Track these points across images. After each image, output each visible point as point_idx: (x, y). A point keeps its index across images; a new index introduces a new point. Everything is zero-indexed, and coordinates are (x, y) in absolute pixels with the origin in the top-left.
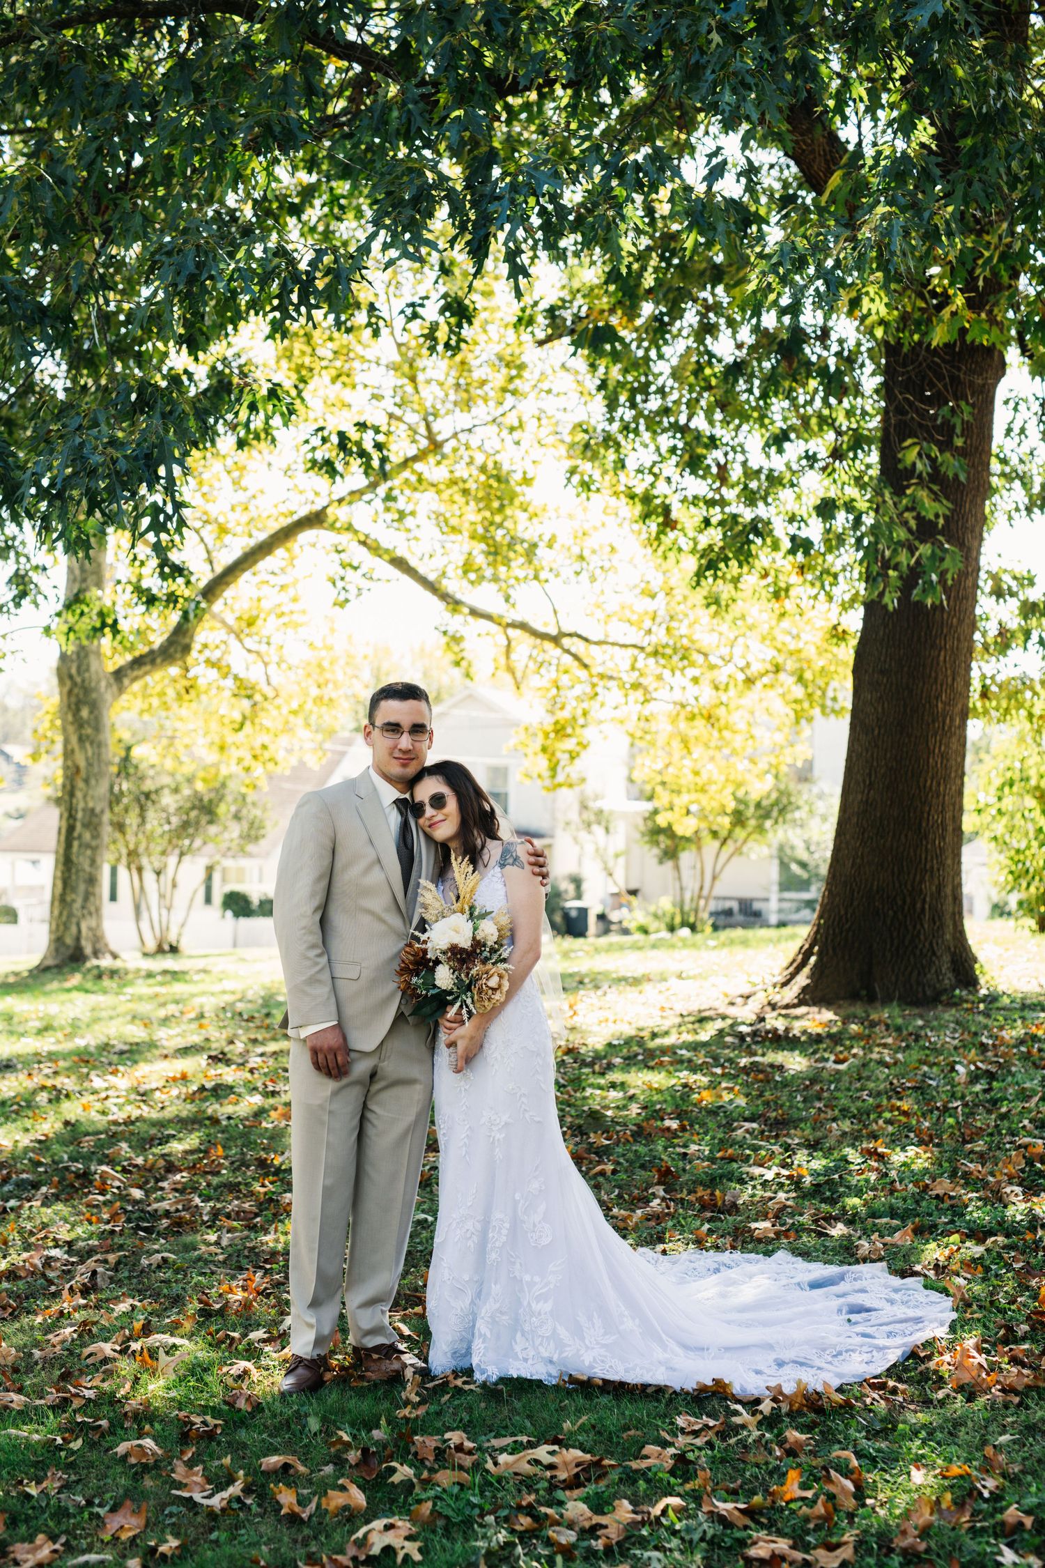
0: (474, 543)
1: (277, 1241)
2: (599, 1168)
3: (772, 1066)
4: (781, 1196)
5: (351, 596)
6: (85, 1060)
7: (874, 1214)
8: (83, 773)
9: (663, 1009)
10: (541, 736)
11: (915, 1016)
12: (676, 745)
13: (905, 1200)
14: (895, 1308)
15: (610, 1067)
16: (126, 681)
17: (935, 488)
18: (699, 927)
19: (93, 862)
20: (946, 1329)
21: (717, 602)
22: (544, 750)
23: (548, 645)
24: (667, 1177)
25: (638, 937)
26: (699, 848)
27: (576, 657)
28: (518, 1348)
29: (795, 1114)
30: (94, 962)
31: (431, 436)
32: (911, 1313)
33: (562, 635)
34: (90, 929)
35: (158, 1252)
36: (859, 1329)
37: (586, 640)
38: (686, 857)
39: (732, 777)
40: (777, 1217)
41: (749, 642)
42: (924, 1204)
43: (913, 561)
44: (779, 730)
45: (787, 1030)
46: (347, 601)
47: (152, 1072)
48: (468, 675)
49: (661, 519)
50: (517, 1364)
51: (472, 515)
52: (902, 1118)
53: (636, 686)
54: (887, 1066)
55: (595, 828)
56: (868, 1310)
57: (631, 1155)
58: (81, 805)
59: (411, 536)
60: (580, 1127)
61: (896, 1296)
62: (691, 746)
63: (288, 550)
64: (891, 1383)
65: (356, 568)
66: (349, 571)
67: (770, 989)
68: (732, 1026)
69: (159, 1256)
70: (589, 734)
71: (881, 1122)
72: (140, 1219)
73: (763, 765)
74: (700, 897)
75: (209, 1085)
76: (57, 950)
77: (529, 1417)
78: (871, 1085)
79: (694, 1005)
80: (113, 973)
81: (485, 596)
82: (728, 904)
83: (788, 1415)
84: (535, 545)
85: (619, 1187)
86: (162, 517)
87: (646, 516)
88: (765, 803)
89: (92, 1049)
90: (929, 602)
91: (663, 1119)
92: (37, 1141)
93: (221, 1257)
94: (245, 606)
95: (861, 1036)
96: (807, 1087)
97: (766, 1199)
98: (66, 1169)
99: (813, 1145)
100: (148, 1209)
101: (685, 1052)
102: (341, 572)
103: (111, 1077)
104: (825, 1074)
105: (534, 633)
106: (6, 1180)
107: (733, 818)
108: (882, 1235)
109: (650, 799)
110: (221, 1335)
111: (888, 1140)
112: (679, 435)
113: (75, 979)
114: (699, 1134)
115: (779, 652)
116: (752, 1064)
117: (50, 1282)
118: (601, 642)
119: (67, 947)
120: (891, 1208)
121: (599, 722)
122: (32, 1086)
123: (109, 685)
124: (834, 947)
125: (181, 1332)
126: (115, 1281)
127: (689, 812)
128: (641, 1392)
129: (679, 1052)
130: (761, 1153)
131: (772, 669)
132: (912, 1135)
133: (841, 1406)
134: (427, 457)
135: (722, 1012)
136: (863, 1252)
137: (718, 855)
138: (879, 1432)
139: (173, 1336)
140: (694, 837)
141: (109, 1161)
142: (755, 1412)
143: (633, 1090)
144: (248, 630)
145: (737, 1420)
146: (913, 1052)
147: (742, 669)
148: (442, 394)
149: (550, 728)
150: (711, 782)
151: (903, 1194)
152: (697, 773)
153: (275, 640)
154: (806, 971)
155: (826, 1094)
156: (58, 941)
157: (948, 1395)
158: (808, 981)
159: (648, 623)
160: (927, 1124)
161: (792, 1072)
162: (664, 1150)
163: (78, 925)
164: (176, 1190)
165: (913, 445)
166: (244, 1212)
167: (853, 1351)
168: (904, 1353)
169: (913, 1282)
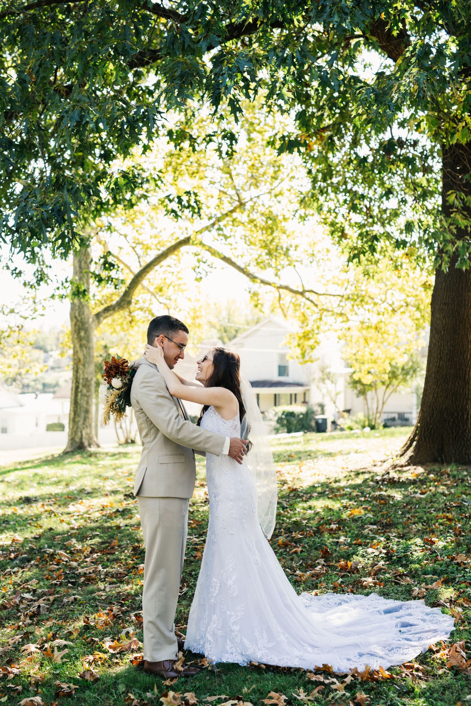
0: (262, 249)
1: (132, 589)
2: (294, 550)
3: (389, 496)
4: (381, 563)
5: (203, 275)
6: (72, 498)
7: (425, 573)
8: (82, 362)
9: (343, 468)
10: (297, 339)
11: (463, 470)
12: (362, 341)
13: (441, 565)
14: (425, 624)
15: (311, 498)
16: (101, 319)
17: (465, 213)
18: (377, 426)
19: (87, 403)
20: (448, 635)
21: (368, 274)
22: (299, 345)
23: (299, 296)
24: (326, 555)
25: (348, 432)
26: (376, 390)
27: (312, 302)
28: (228, 648)
29: (396, 520)
30: (89, 449)
31: (239, 201)
32: (433, 627)
33: (305, 291)
34: (87, 434)
35: (74, 595)
36: (405, 636)
37: (316, 293)
38: (370, 394)
39: (388, 356)
40: (375, 575)
41: (394, 292)
42: (451, 567)
43: (454, 249)
44: (409, 333)
45: (399, 478)
46: (201, 278)
47: (97, 502)
48: (261, 311)
49: (340, 234)
50: (227, 655)
51: (259, 236)
52: (448, 523)
53: (341, 314)
54: (445, 495)
55: (327, 381)
56: (411, 625)
57: (311, 543)
58: (82, 377)
59: (233, 247)
60: (289, 528)
61: (427, 618)
62: (369, 342)
64: (416, 666)
65: (204, 262)
66: (202, 264)
67: (395, 458)
68: (372, 477)
69: (73, 597)
70: (320, 337)
71: (437, 524)
72: (72, 577)
73: (402, 350)
74: (377, 412)
75: (121, 510)
76: (72, 444)
77: (229, 685)
78: (436, 505)
79: (358, 467)
80: (96, 454)
82: (392, 416)
83: (360, 683)
84: (288, 250)
85: (303, 559)
87: (333, 232)
88: (406, 368)
89: (76, 492)
90: (464, 269)
91: (330, 524)
92: (35, 538)
93: (103, 598)
94: (158, 282)
95: (435, 481)
96: (404, 507)
97: (373, 565)
98: (45, 552)
99: (402, 536)
100: (77, 572)
101: (348, 490)
102: (198, 264)
103: (78, 506)
104: (414, 500)
105: (292, 291)
106: (15, 558)
107: (390, 375)
108: (427, 584)
109: (351, 367)
110: (89, 639)
111: (439, 533)
112: (348, 194)
113: (78, 457)
114: (346, 532)
115: (408, 296)
116: (380, 495)
117: (19, 611)
118: (324, 294)
119: (77, 442)
120: (434, 569)
121: (325, 332)
122: (42, 510)
123: (93, 321)
124: (425, 438)
125: (72, 637)
126: (49, 610)
127: (369, 372)
128: (288, 671)
129: (346, 490)
130: (375, 541)
131: (405, 304)
132: (451, 531)
133: (388, 679)
134: (238, 210)
135: (369, 469)
136: (415, 593)
137: (385, 392)
138: (405, 693)
139: (66, 640)
140: (373, 384)
141: (65, 548)
142: (342, 682)
143: (319, 510)
144: (160, 293)
145: (333, 687)
146: (459, 488)
147: (390, 305)
148: (245, 181)
149: (301, 335)
150: (378, 358)
151: (441, 562)
152: (372, 354)
153: (173, 298)
154: (412, 449)
155: (413, 510)
156: (72, 440)
157: (445, 672)
158: (413, 454)
159: (346, 284)
160: (460, 525)
161: (399, 499)
162: (328, 540)
163: (81, 432)
164: (92, 562)
165: (452, 193)
166: (120, 574)
167: (400, 648)
168: (424, 649)
169: (437, 610)
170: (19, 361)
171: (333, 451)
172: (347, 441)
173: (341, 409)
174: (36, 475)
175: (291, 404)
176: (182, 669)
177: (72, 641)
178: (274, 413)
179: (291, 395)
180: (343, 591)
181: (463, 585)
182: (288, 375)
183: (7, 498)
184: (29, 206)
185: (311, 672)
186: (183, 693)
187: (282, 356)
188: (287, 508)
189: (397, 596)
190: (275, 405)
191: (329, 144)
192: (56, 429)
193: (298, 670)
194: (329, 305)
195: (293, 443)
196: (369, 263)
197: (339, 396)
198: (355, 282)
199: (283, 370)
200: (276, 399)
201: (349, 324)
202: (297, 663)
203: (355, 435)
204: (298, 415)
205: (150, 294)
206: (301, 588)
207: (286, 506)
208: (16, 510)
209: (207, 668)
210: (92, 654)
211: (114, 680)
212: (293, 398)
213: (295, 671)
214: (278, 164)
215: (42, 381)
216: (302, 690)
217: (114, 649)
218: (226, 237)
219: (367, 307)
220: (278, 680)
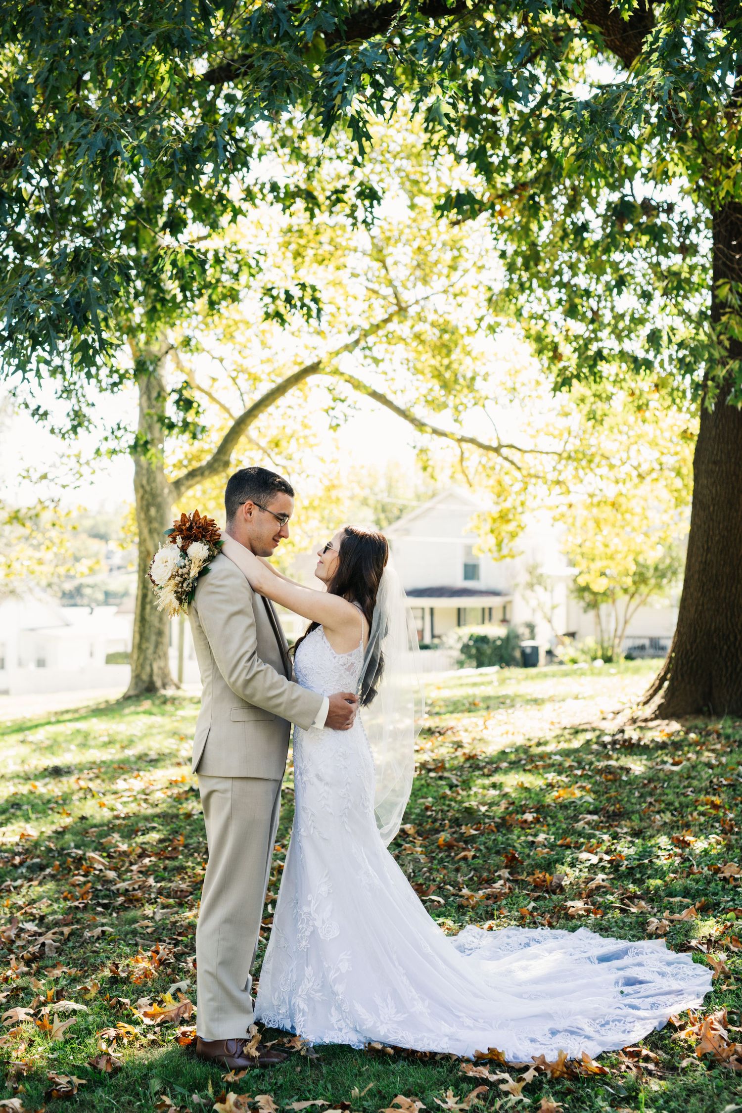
0: (434, 380)
2: (463, 854)
3: (621, 768)
4: (601, 876)
5: (341, 421)
6: (123, 768)
7: (671, 895)
9: (552, 723)
10: (490, 521)
12: (591, 525)
13: (697, 881)
14: (665, 980)
15: (497, 770)
16: (183, 489)
18: (615, 658)
19: (161, 620)
20: (701, 1001)
22: (492, 531)
23: (492, 454)
24: (513, 864)
25: (568, 666)
26: (614, 601)
27: (512, 463)
29: (629, 807)
30: (163, 692)
31: (398, 304)
32: (675, 985)
33: (501, 446)
34: (160, 668)
35: (103, 925)
36: (628, 1001)
37: (519, 450)
38: (604, 608)
39: (632, 548)
40: (588, 896)
41: (641, 448)
42: (713, 885)
43: (725, 373)
44: (666, 511)
45: (640, 740)
46: (338, 425)
47: (161, 776)
48: (432, 477)
49: (551, 354)
51: (429, 360)
52: (713, 812)
53: (558, 482)
54: (711, 767)
55: (538, 588)
56: (641, 982)
57: (490, 843)
59: (388, 377)
60: (457, 819)
61: (668, 969)
62: (602, 526)
63: (301, 390)
64: (645, 1052)
65: (343, 401)
66: (339, 403)
67: (635, 707)
68: (599, 737)
69: (100, 929)
70: (526, 519)
71: (695, 814)
72: (105, 897)
73: (654, 538)
74: (615, 636)
76: (136, 684)
77: (331, 1081)
78: (695, 783)
79: (576, 721)
80: (173, 700)
81: (442, 420)
82: (640, 642)
83: (549, 1082)
84: (473, 379)
85: (475, 870)
86: (91, 352)
87: (540, 352)
88: (661, 567)
89: (133, 759)
90: (740, 406)
91: (524, 813)
92: (56, 832)
93: (149, 930)
94: (273, 433)
95: (697, 743)
96: (645, 785)
97: (588, 881)
98: (69, 855)
99: (637, 833)
100: (113, 888)
101: (558, 758)
102: (332, 404)
103: (132, 781)
104: (661, 775)
105: (480, 446)
106: (22, 863)
107: (637, 578)
108: (672, 912)
109: (574, 566)
110: (113, 1001)
111: (697, 829)
112: (563, 290)
113: (147, 704)
114: (548, 825)
115: (662, 454)
116: (607, 767)
117: (11, 951)
118: (532, 451)
119: (144, 682)
120: (686, 888)
121: (533, 510)
122: (75, 787)
123: (170, 492)
124: (682, 675)
125: (88, 997)
126: (59, 951)
127: (603, 574)
128: (430, 1059)
129: (554, 757)
130: (593, 841)
131: (658, 467)
132: (717, 825)
133: (596, 1074)
134: (395, 319)
135: (594, 725)
136: (651, 928)
137: (628, 606)
138: (623, 1099)
139: (77, 1001)
140: (609, 592)
141: (101, 848)
142: (520, 1080)
143: (507, 790)
144: (276, 450)
145: (503, 1087)
146: (734, 755)
147: (635, 468)
148: (408, 273)
149: (496, 515)
150: (617, 552)
151: (698, 876)
152: (606, 546)
153: (296, 456)
154: (661, 692)
155: (658, 791)
156: (137, 677)
157: (692, 1064)
158: (663, 701)
159: (566, 435)
160: (731, 816)
161: (637, 773)
162: (518, 838)
163: (151, 666)
164: (140, 872)
165: (724, 283)
166: (182, 891)
167: (619, 1021)
168: (660, 1023)
169: (686, 957)
170: (56, 554)
171: (540, 696)
172: (565, 680)
173: (562, 631)
174: (78, 731)
175: (483, 622)
176: (257, 1054)
177: (87, 1003)
178: (456, 637)
179: (483, 609)
180: (535, 923)
181: (731, 915)
182: (478, 579)
183: (26, 768)
184: (28, 297)
185: (468, 1061)
186: (253, 1096)
187: (468, 549)
188: (457, 786)
189: (622, 932)
190: (459, 624)
191: (531, 207)
192: (120, 660)
193: (447, 1057)
194: (540, 468)
195: (482, 684)
196: (597, 399)
197: (556, 611)
198: (581, 433)
199: (471, 571)
200: (460, 616)
201: (572, 498)
202: (445, 1046)
203: (579, 672)
204: (494, 641)
205: (261, 452)
206: (467, 918)
207: (455, 782)
208: (35, 787)
209: (298, 1052)
210: (115, 1027)
211: (145, 1071)
212: (486, 614)
213: (442, 1059)
214: (458, 246)
215: (104, 588)
216: (450, 1093)
217: (153, 1017)
218: (376, 361)
219: (598, 471)
220: (411, 1076)
